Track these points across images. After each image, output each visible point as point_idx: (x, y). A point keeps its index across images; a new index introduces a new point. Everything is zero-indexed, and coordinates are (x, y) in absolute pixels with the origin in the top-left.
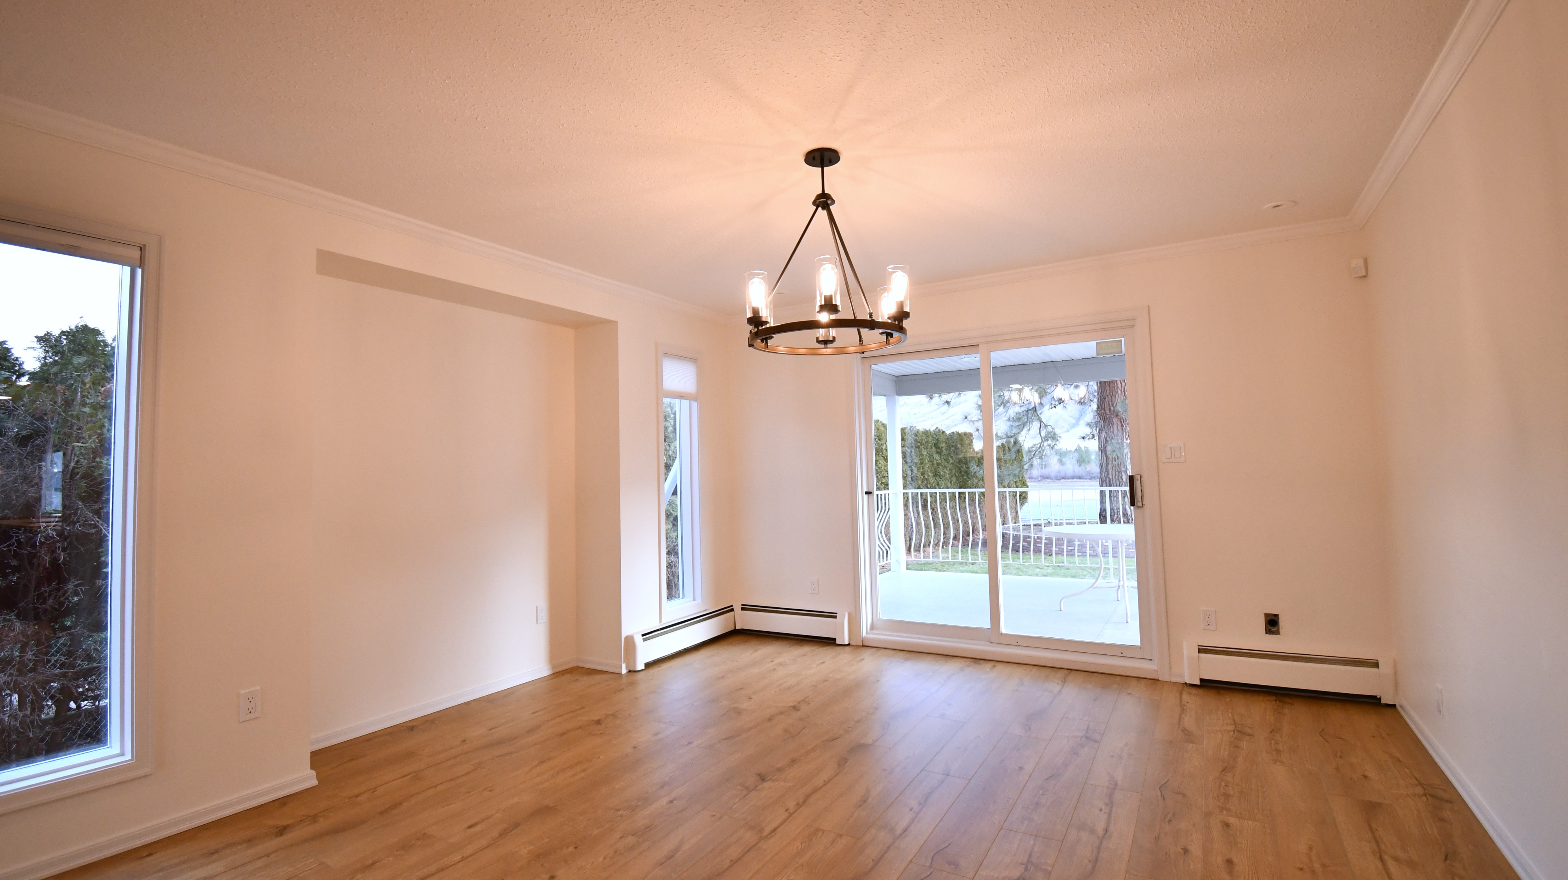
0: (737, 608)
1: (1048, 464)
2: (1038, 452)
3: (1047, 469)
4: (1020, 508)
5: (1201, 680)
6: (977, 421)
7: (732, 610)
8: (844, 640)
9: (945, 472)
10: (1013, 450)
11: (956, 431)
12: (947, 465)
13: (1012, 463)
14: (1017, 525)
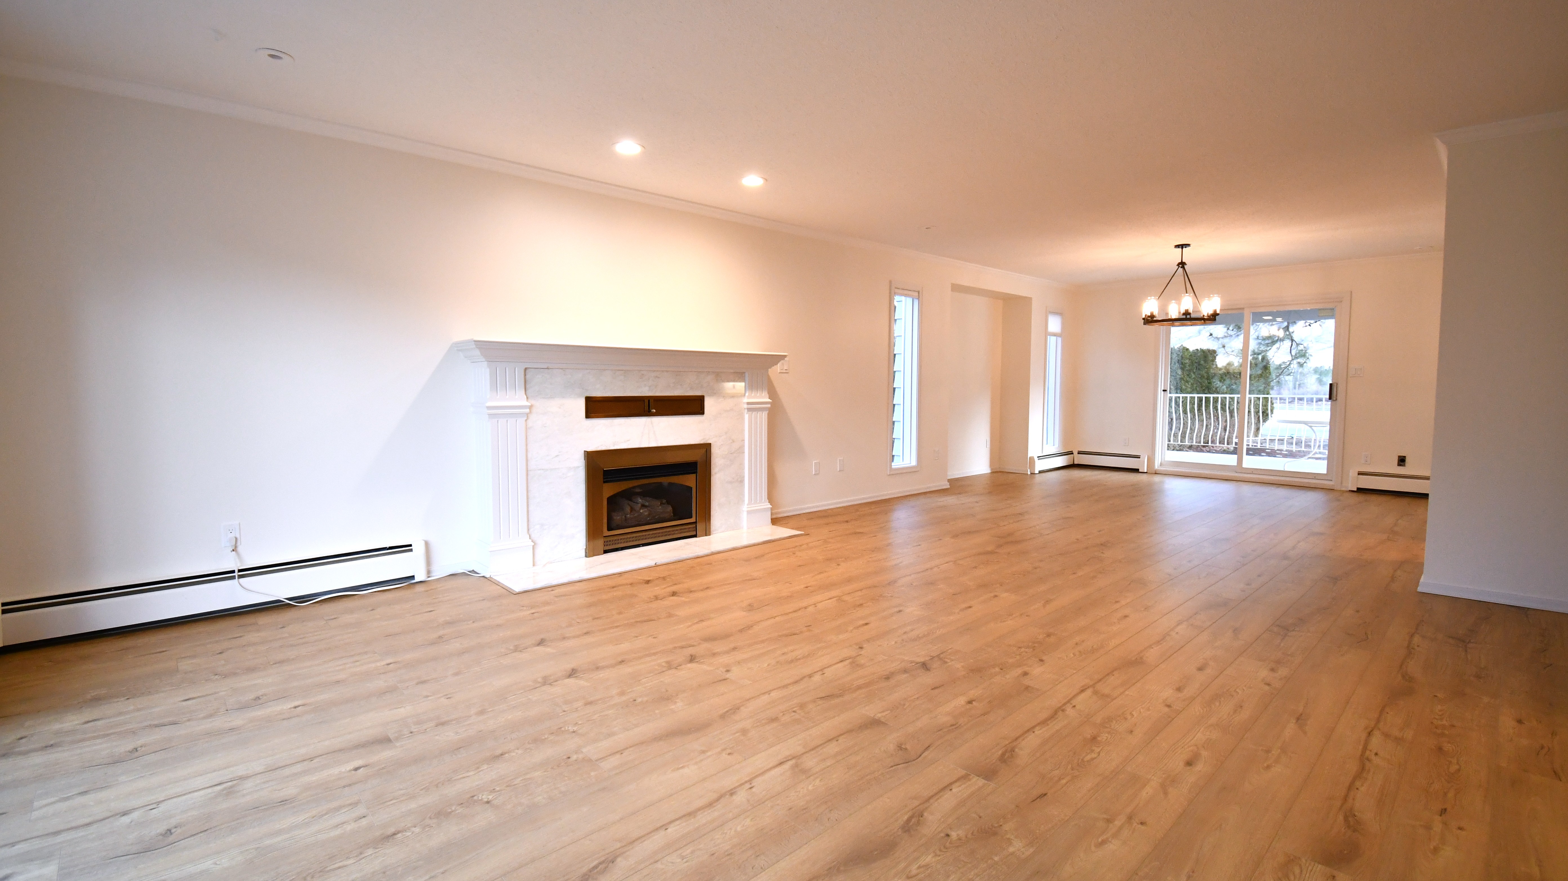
0: (1075, 453)
1: (1303, 384)
2: (1283, 370)
3: (1301, 389)
4: (1263, 425)
5: (1358, 489)
6: (1222, 338)
7: (1073, 453)
8: (1144, 469)
9: (1186, 386)
10: (1261, 366)
11: (1200, 349)
12: (1189, 380)
13: (1258, 380)
14: (1256, 438)
